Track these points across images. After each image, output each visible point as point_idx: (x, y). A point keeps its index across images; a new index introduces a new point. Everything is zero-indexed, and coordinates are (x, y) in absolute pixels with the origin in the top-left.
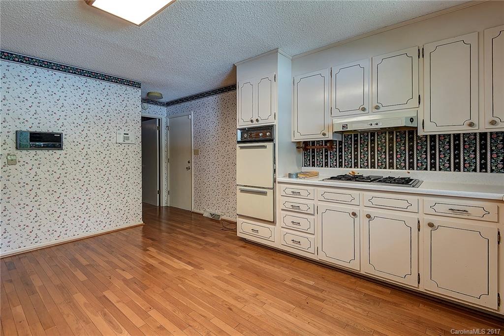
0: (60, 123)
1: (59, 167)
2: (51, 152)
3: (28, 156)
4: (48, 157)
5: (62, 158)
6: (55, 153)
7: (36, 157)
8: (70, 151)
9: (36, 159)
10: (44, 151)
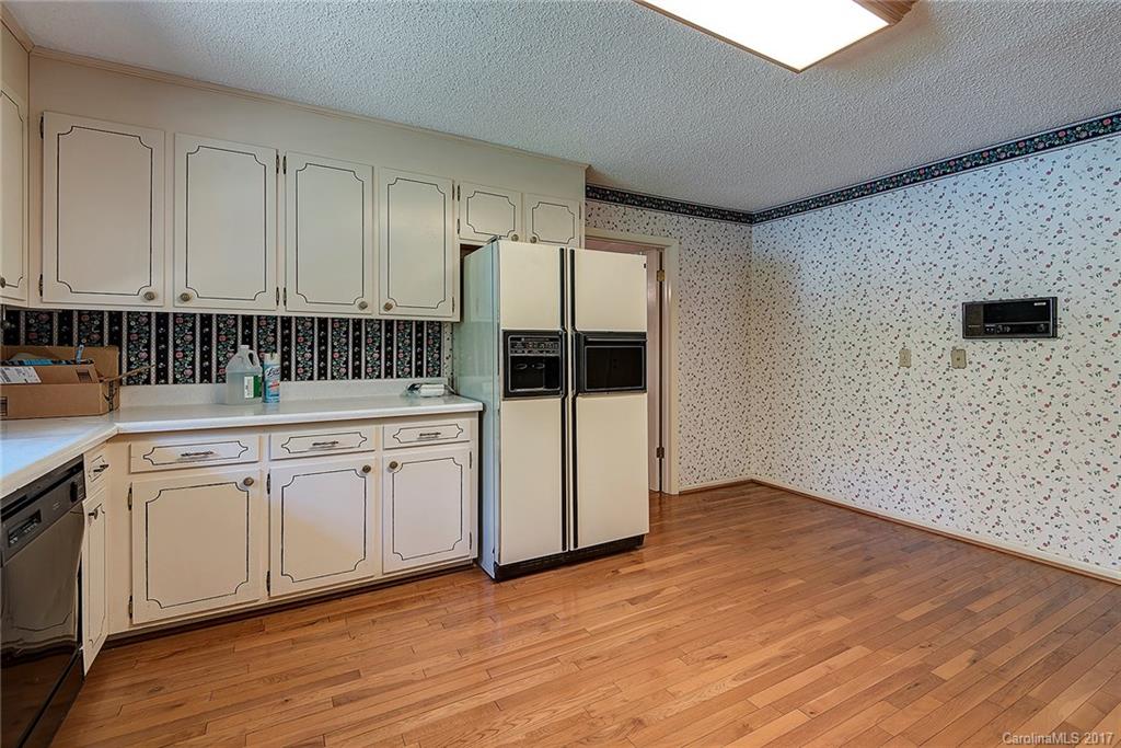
0: (1053, 273)
1: (1049, 379)
2: (1031, 343)
3: (983, 351)
4: (1025, 356)
5: (1057, 360)
6: (1040, 345)
7: (1001, 355)
8: (1076, 341)
9: (1000, 358)
10: (1016, 341)
